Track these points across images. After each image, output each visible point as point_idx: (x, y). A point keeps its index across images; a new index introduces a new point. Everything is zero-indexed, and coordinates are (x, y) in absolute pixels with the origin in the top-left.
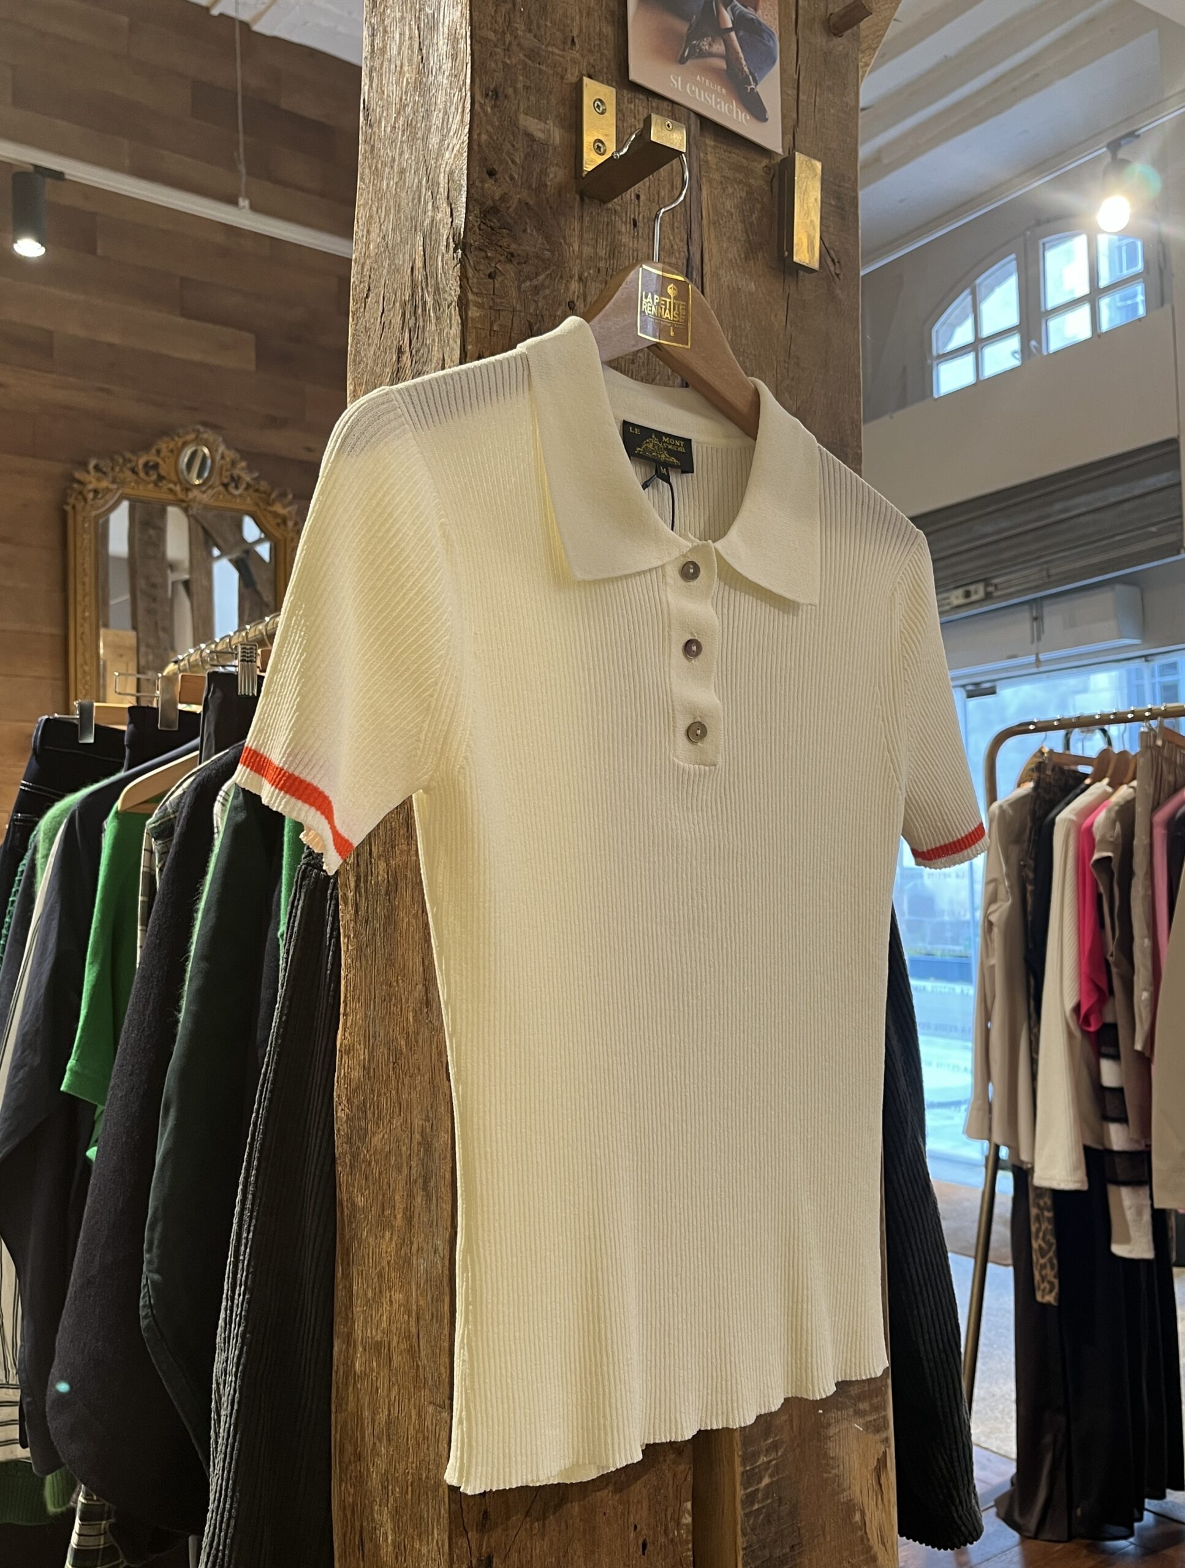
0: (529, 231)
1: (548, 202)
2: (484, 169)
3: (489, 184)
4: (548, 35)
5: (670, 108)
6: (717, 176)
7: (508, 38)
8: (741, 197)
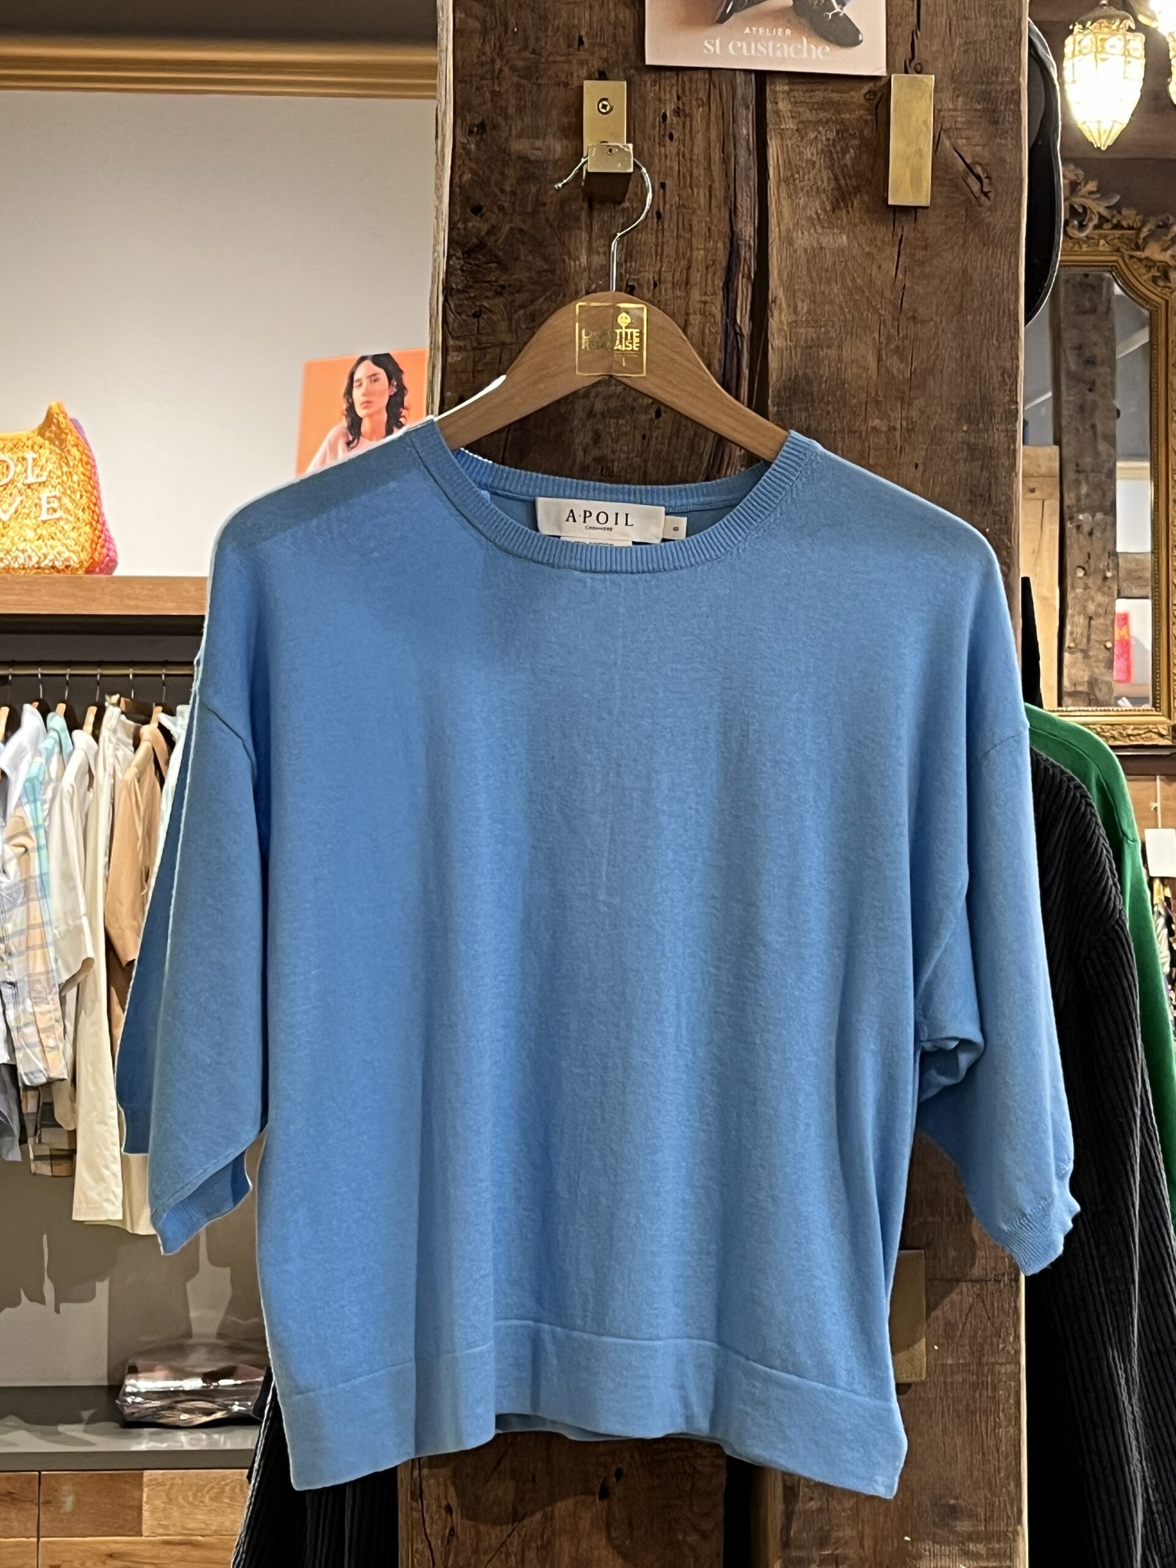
0: (522, 258)
1: (547, 220)
2: (469, 210)
3: (475, 223)
4: (549, 42)
5: (707, 76)
6: (790, 125)
7: (498, 66)
8: (828, 140)
